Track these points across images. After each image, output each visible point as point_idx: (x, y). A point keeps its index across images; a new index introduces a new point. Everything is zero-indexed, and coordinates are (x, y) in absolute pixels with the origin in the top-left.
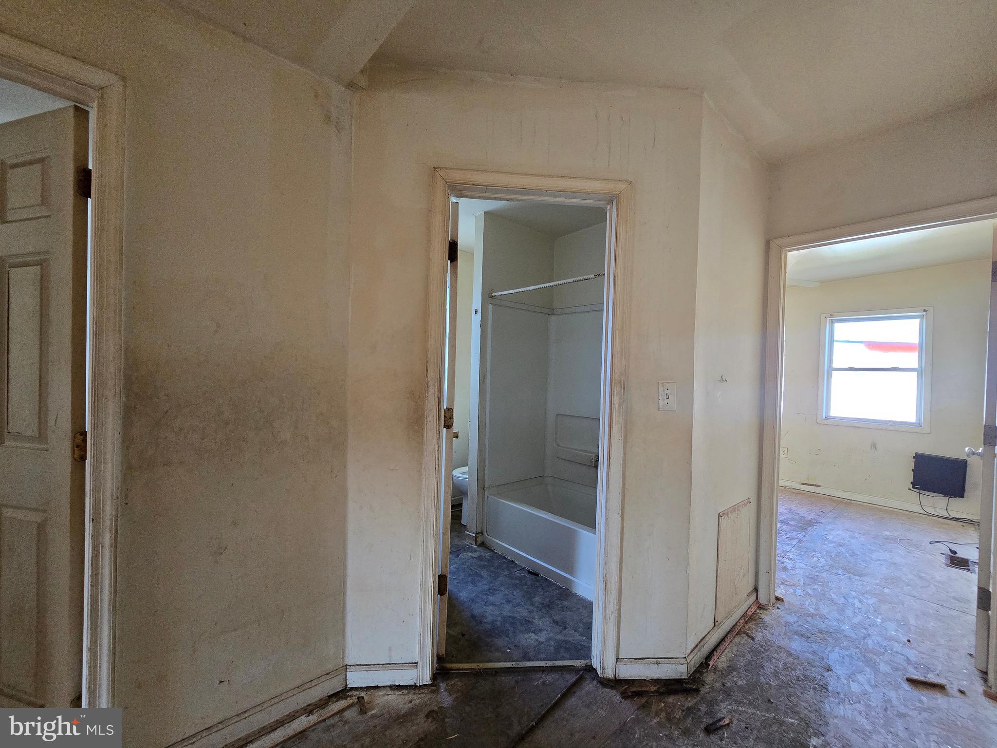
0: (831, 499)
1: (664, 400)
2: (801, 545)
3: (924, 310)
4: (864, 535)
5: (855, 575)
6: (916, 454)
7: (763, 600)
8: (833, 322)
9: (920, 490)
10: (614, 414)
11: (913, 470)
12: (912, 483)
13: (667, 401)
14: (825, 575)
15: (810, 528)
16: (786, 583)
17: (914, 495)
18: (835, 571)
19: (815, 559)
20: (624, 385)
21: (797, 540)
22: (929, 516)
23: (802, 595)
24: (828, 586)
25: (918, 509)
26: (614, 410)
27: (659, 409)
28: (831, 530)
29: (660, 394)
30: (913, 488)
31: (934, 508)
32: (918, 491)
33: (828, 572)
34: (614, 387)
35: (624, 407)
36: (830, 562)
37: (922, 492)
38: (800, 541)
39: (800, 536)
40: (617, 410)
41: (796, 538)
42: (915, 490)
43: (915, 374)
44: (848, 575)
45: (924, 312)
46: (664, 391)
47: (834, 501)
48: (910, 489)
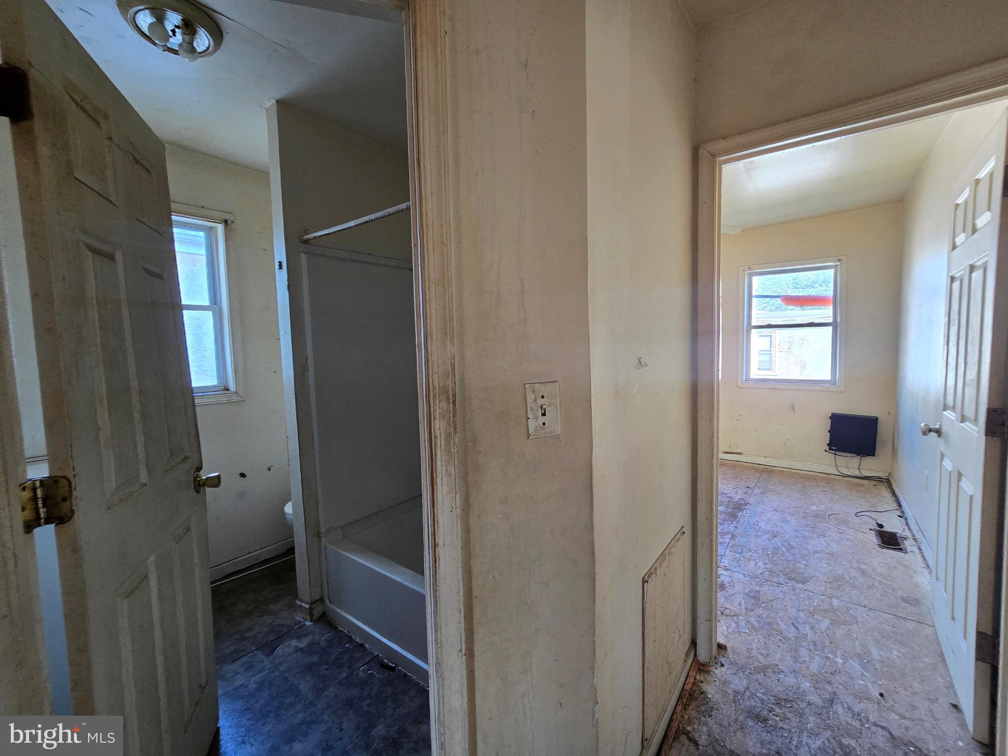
0: (753, 467)
1: (536, 418)
2: (734, 542)
3: (839, 259)
4: (793, 515)
5: (798, 582)
6: (832, 414)
7: (703, 655)
8: (751, 275)
9: (836, 451)
10: (439, 456)
11: (829, 431)
12: (828, 445)
13: (542, 419)
14: (766, 589)
15: (740, 514)
16: (727, 612)
17: (830, 456)
18: (775, 579)
19: (753, 563)
20: (454, 396)
21: (729, 536)
22: (844, 477)
23: (747, 631)
24: (772, 606)
25: (833, 471)
26: (438, 449)
27: (528, 436)
28: (761, 513)
29: (529, 409)
30: (829, 450)
31: (848, 467)
32: (834, 452)
33: (769, 583)
34: (435, 404)
35: (456, 441)
36: (769, 566)
37: (837, 453)
38: (733, 537)
39: (732, 528)
40: (442, 448)
41: (729, 533)
42: (832, 452)
43: (829, 329)
44: (791, 583)
45: (839, 261)
46: (536, 400)
47: (757, 470)
48: (826, 451)
